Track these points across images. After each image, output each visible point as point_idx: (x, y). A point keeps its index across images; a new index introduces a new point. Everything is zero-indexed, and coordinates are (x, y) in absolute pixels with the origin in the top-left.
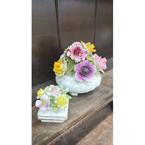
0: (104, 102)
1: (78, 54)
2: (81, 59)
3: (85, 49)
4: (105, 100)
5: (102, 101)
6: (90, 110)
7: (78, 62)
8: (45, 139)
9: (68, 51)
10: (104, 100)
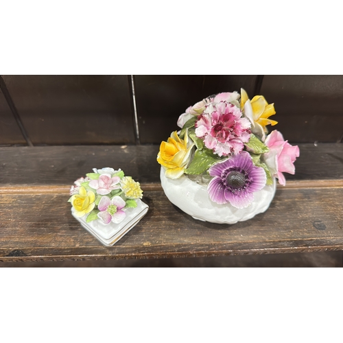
0: (286, 245)
1: (224, 135)
2: (232, 150)
3: (248, 119)
4: (291, 241)
5: (283, 241)
6: (245, 243)
7: (220, 155)
8: (145, 244)
9: (201, 119)
10: (288, 241)
